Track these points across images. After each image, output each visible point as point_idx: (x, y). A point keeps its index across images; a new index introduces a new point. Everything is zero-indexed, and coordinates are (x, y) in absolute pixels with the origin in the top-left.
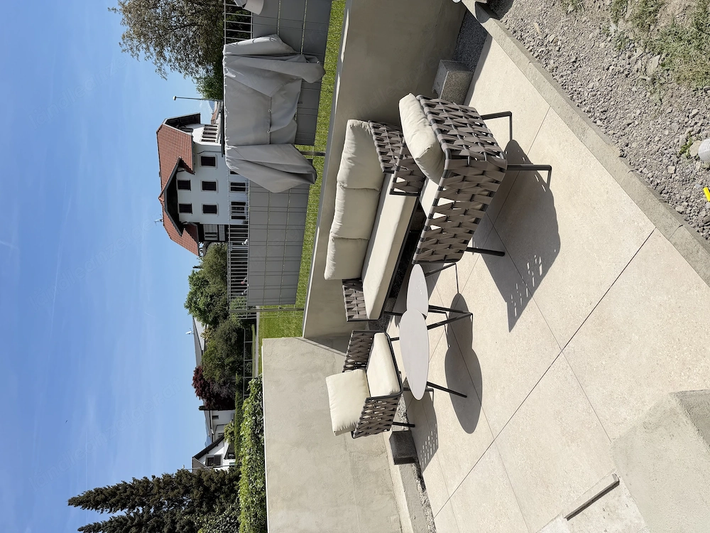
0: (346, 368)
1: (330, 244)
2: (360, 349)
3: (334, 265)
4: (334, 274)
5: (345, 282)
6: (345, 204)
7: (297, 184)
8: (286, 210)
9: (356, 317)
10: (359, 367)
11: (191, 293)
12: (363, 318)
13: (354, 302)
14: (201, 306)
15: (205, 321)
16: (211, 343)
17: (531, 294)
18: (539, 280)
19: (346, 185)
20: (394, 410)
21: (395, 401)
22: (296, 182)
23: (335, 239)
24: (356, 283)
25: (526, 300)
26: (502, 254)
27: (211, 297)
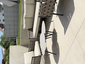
0: (29, 51)
1: (24, 19)
2: (32, 46)
3: (25, 25)
4: (26, 27)
5: (29, 29)
6: (26, 8)
7: (15, 4)
8: (13, 12)
9: (31, 38)
10: (32, 51)
11: (1, 41)
12: (33, 38)
13: (31, 34)
14: (3, 44)
15: (4, 48)
16: (6, 53)
17: (69, 24)
18: (70, 19)
19: (26, 3)
20: (40, 60)
21: (40, 58)
22: (15, 3)
23: (25, 18)
24: (31, 29)
25: (68, 26)
26: (62, 15)
27: (6, 42)
